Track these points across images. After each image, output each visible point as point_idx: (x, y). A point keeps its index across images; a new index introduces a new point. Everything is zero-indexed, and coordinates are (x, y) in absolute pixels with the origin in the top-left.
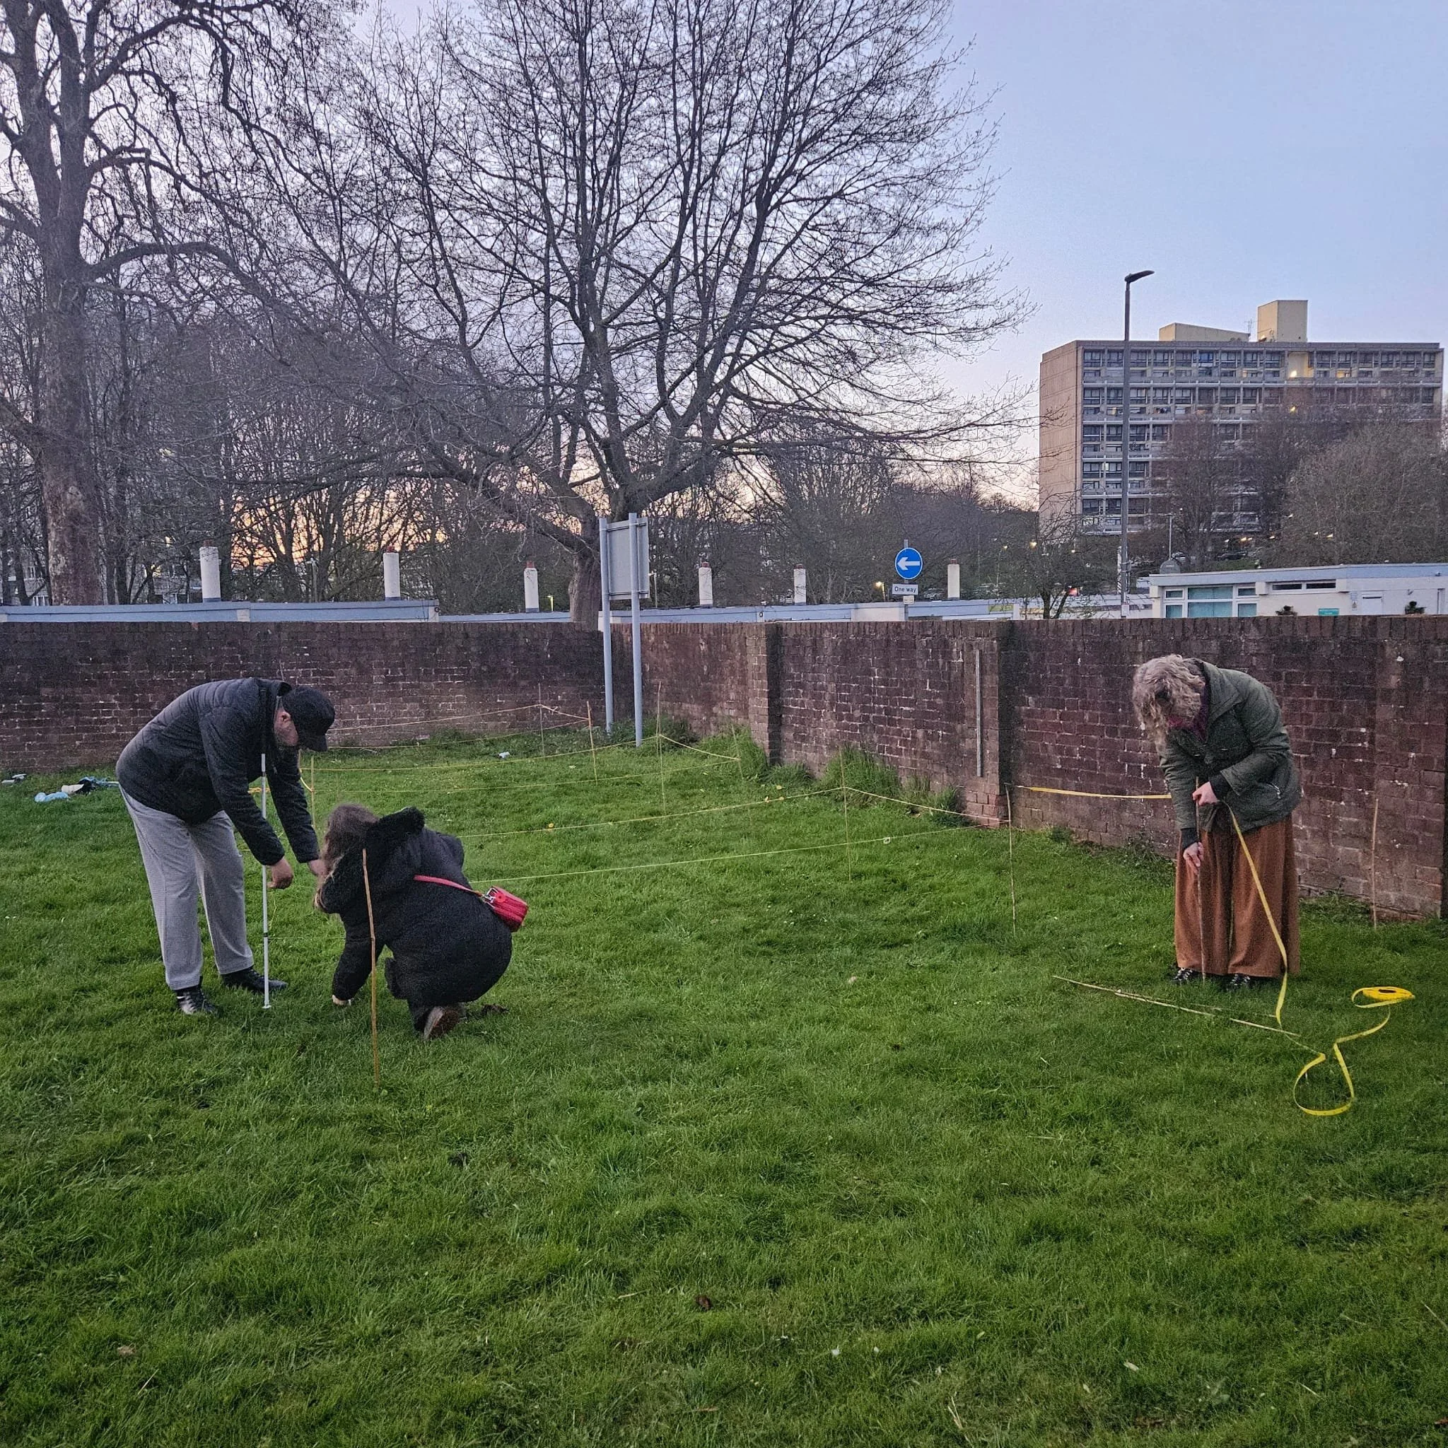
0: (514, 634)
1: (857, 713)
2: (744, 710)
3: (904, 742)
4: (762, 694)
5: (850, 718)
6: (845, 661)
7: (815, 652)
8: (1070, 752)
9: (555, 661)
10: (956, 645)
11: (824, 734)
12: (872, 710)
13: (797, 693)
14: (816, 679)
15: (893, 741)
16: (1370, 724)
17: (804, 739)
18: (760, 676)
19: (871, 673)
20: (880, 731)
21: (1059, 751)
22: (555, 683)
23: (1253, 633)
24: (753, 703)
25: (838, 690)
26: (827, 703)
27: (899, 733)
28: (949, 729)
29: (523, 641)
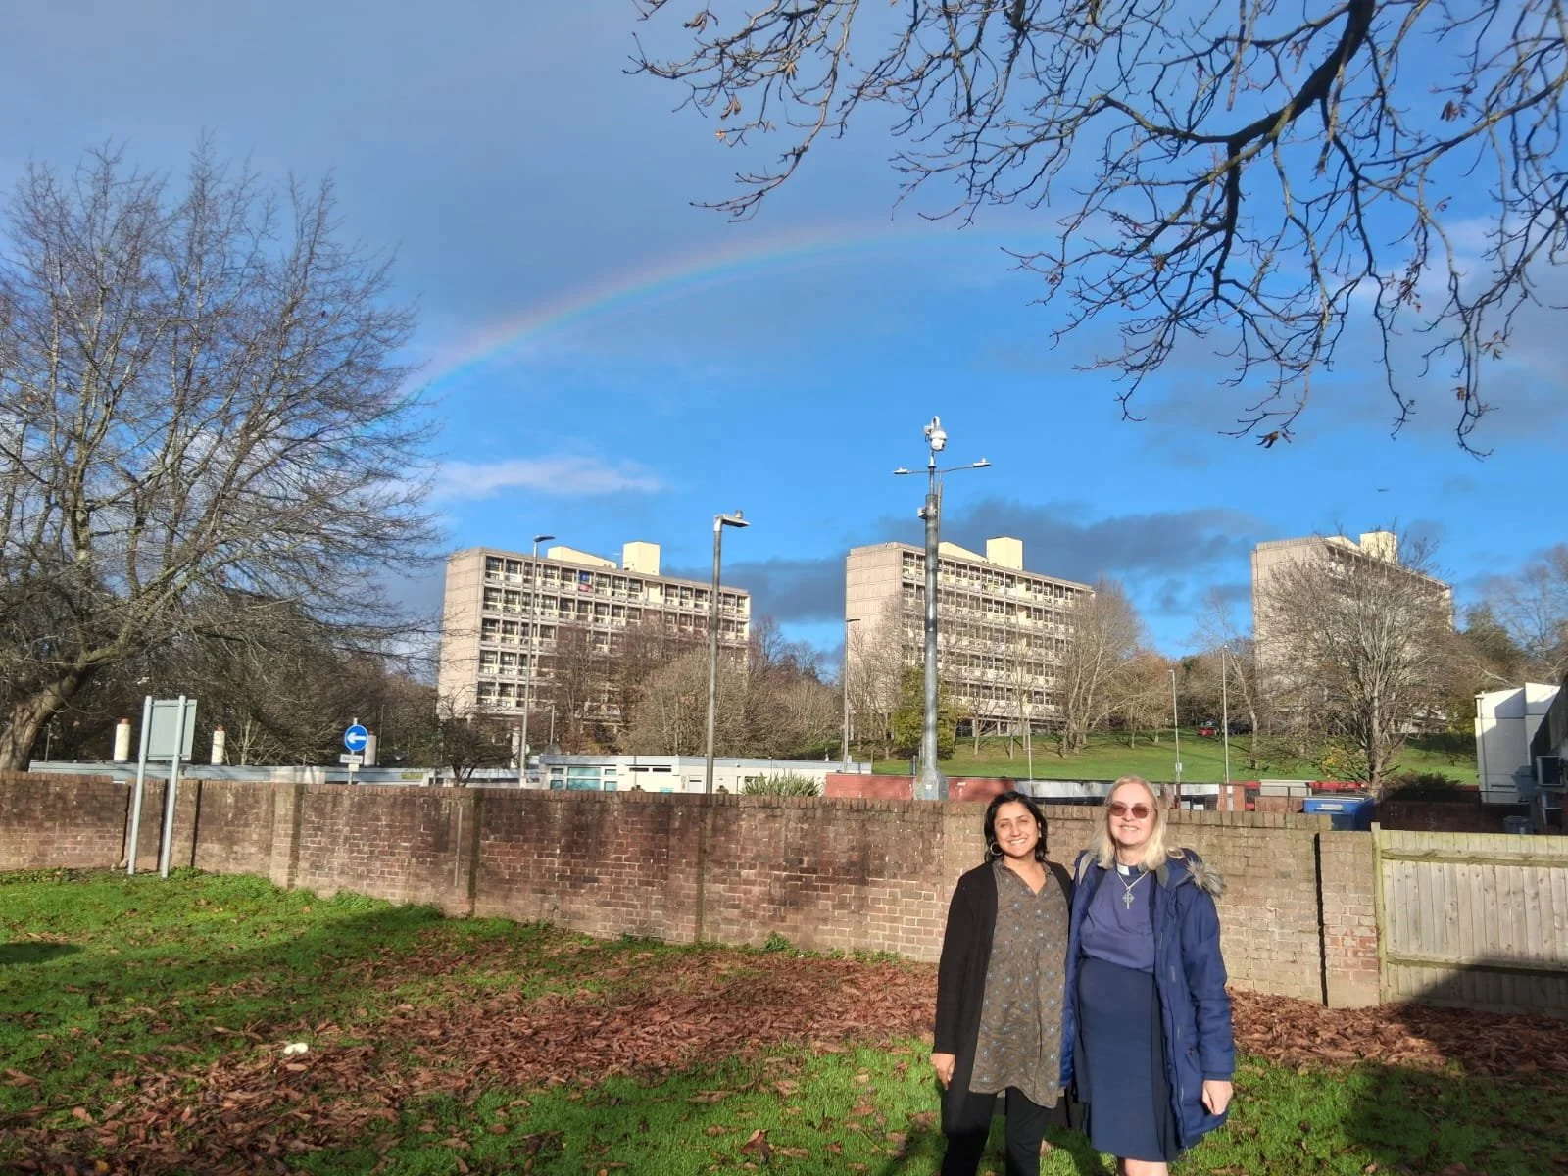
0: (46, 783)
1: (366, 848)
2: (267, 849)
3: (401, 867)
4: (286, 835)
5: (359, 851)
6: (359, 813)
7: (335, 805)
8: (514, 869)
9: (79, 807)
10: (444, 802)
11: (336, 864)
12: (377, 846)
13: (316, 836)
14: (334, 824)
15: (392, 866)
16: (667, 847)
17: (317, 868)
18: (286, 822)
19: (379, 820)
20: (383, 860)
21: (508, 868)
22: (78, 825)
23: (616, 800)
24: (276, 842)
25: (352, 831)
26: (341, 841)
27: (397, 860)
28: (435, 857)
29: (55, 789)
